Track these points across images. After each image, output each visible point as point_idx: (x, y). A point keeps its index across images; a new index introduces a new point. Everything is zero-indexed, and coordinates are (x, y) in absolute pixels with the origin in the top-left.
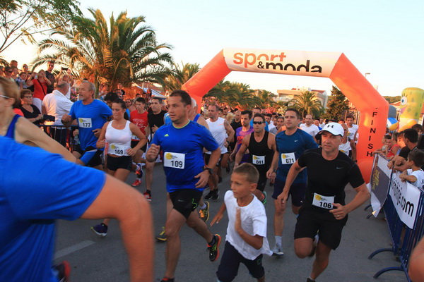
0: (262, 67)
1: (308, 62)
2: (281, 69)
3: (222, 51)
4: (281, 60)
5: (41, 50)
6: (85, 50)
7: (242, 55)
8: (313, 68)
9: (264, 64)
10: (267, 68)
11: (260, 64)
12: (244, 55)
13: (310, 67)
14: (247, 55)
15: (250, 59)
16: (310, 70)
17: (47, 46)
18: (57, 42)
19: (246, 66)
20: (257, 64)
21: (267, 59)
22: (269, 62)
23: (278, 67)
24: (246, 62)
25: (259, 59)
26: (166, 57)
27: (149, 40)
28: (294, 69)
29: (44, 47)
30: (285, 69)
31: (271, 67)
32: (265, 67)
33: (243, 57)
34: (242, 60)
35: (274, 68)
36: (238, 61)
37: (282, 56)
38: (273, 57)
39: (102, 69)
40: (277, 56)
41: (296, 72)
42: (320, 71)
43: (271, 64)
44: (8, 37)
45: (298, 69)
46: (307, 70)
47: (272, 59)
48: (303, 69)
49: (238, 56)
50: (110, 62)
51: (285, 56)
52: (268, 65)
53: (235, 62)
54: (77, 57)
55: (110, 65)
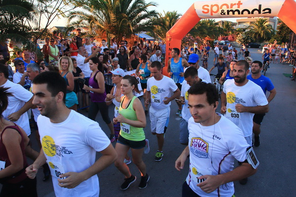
0: (224, 14)
1: (260, 6)
2: (239, 13)
3: (193, 4)
4: (239, 7)
5: (69, 21)
6: (97, 15)
7: (208, 6)
8: (264, 10)
9: (226, 12)
10: (228, 14)
11: (223, 11)
12: (210, 6)
13: (262, 10)
14: (212, 6)
15: (215, 9)
16: (262, 12)
17: (73, 17)
18: (78, 13)
19: (212, 14)
20: (220, 12)
21: (228, 8)
22: (229, 9)
23: (236, 13)
24: (212, 11)
25: (221, 8)
26: (153, 13)
27: (140, 3)
28: (249, 13)
29: (71, 18)
30: (242, 13)
31: (231, 13)
32: (226, 14)
33: (209, 8)
34: (208, 10)
35: (234, 14)
36: (206, 11)
37: (239, 4)
38: (232, 5)
39: (110, 27)
40: (235, 4)
41: (251, 15)
42: (270, 12)
43: (231, 11)
44: (49, 18)
45: (252, 13)
46: (260, 13)
47: (231, 7)
48: (256, 12)
49: (206, 7)
50: (115, 22)
51: (242, 4)
52: (228, 12)
53: (203, 12)
54: (93, 22)
55: (115, 24)
